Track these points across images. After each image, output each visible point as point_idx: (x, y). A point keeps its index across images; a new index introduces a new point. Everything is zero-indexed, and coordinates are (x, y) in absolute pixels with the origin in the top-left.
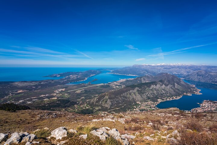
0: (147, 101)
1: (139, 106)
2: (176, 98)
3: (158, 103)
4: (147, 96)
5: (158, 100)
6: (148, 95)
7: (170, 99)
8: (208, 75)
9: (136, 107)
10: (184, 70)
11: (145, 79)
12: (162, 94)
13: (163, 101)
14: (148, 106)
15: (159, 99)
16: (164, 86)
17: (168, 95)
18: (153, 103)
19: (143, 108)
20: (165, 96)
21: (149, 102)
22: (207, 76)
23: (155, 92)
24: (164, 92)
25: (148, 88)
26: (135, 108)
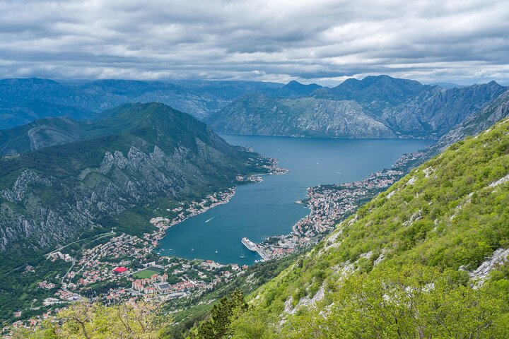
0: (102, 236)
1: (72, 275)
2: (219, 198)
3: (158, 236)
4: (95, 211)
5: (153, 221)
6: (100, 204)
7: (199, 208)
8: (277, 110)
9: (51, 286)
10: (195, 97)
11: (48, 132)
12: (161, 194)
13: (174, 223)
14: (118, 261)
15: (155, 217)
16: (158, 153)
17: (187, 190)
18: (134, 239)
19: (97, 277)
20: (175, 198)
21: (118, 240)
22: (276, 113)
23: (130, 183)
24: (166, 180)
25: (88, 170)
26: (52, 293)
